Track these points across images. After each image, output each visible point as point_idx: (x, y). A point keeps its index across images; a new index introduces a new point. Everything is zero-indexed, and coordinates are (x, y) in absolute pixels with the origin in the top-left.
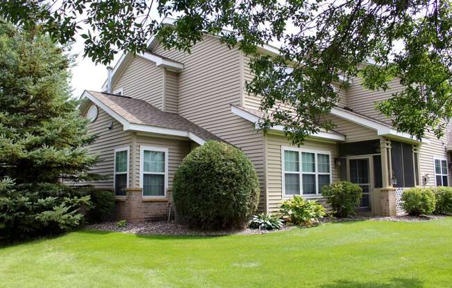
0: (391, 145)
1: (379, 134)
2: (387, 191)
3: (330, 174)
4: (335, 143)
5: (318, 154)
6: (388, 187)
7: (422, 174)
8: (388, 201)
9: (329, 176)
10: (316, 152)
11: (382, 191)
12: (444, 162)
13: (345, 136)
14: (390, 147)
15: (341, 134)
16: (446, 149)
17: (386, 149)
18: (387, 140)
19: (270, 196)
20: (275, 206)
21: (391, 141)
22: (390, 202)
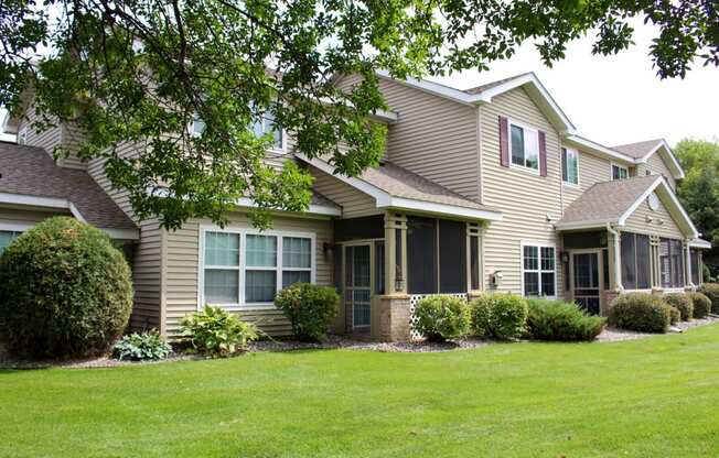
0: (407, 224)
1: (378, 206)
2: (389, 300)
3: (313, 269)
4: (328, 219)
5: (284, 238)
6: (393, 294)
7: (486, 270)
8: (389, 316)
9: (309, 272)
10: (280, 234)
11: (383, 300)
12: (546, 251)
13: (342, 207)
14: (404, 227)
15: (335, 205)
16: (555, 228)
17: (394, 231)
18: (398, 215)
19: (168, 305)
20: (176, 322)
21: (408, 217)
22: (392, 318)
